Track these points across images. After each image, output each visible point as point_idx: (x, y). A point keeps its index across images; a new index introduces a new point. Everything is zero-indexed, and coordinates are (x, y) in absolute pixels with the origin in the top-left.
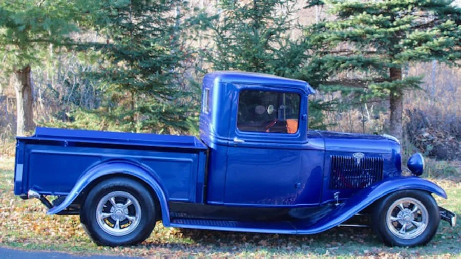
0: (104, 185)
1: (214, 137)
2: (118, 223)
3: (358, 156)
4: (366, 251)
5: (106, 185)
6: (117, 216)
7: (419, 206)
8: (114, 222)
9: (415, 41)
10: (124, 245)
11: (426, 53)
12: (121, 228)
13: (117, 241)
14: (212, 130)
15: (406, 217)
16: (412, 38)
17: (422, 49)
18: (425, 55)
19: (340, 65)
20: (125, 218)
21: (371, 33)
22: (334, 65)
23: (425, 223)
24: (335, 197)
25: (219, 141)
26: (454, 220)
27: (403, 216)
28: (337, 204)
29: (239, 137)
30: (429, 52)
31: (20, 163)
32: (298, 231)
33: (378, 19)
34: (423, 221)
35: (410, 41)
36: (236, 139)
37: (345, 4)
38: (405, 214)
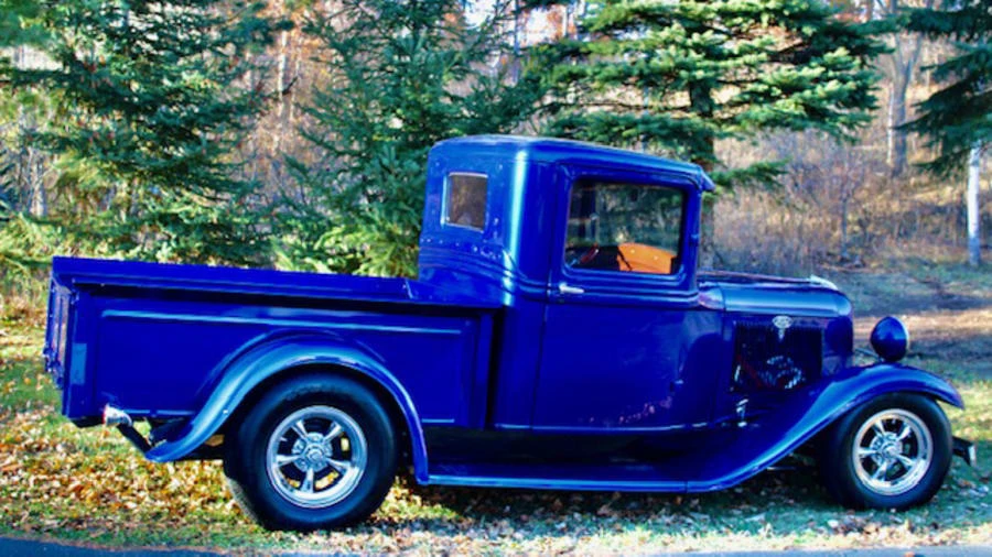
0: (287, 393)
1: (512, 279)
2: (310, 476)
3: (782, 323)
4: (833, 523)
5: (289, 391)
6: (309, 463)
7: (912, 424)
8: (301, 476)
9: (774, 89)
10: (330, 527)
11: (797, 112)
12: (316, 490)
13: (315, 519)
14: (508, 264)
15: (889, 449)
16: (771, 82)
17: (788, 105)
18: (795, 116)
19: (621, 131)
20: (326, 465)
21: (690, 68)
22: (606, 132)
23: (924, 457)
24: (739, 410)
25: (523, 288)
26: (972, 451)
27: (884, 445)
28: (742, 424)
29: (571, 283)
30: (800, 111)
31: (79, 340)
32: (691, 484)
33: (703, 39)
34: (920, 455)
35: (766, 87)
36: (563, 287)
37: (635, 5)
38: (886, 443)
